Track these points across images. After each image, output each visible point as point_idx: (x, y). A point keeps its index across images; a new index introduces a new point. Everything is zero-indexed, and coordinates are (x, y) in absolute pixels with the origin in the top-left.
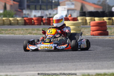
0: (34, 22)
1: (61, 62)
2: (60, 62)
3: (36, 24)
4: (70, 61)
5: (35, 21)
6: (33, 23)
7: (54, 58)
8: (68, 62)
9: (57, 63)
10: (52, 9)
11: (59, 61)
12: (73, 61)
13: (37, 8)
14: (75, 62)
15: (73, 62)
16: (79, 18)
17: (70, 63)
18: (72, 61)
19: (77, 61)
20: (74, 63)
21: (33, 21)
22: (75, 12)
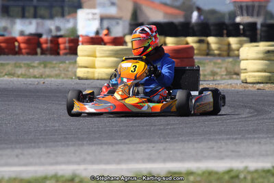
0: (19, 46)
1: (85, 142)
2: (83, 145)
3: (24, 51)
4: (106, 141)
5: (23, 46)
6: (17, 49)
7: (68, 134)
8: (102, 144)
9: (74, 145)
10: (63, 15)
11: (80, 142)
12: (114, 141)
13: (27, 14)
14: (117, 144)
15: (112, 144)
16: (128, 38)
17: (105, 147)
18: (109, 141)
19: (123, 141)
20: (117, 147)
21: (16, 44)
22: (118, 23)
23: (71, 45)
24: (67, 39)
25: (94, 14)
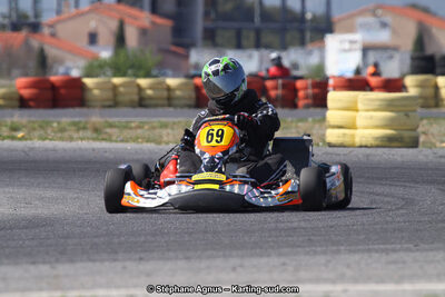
1: (342, 248)
2: (338, 252)
4: (376, 247)
7: (313, 235)
8: (369, 251)
9: (324, 253)
10: (302, 43)
11: (335, 248)
12: (389, 246)
13: (244, 42)
14: (394, 251)
15: (386, 251)
16: (410, 81)
17: (376, 255)
18: (382, 246)
19: (406, 246)
20: (394, 256)
22: (391, 57)
23: (316, 91)
24: (310, 82)
25: (352, 42)
